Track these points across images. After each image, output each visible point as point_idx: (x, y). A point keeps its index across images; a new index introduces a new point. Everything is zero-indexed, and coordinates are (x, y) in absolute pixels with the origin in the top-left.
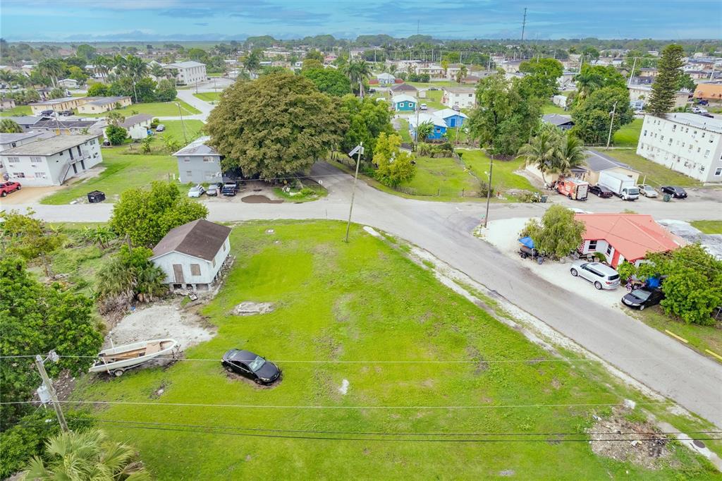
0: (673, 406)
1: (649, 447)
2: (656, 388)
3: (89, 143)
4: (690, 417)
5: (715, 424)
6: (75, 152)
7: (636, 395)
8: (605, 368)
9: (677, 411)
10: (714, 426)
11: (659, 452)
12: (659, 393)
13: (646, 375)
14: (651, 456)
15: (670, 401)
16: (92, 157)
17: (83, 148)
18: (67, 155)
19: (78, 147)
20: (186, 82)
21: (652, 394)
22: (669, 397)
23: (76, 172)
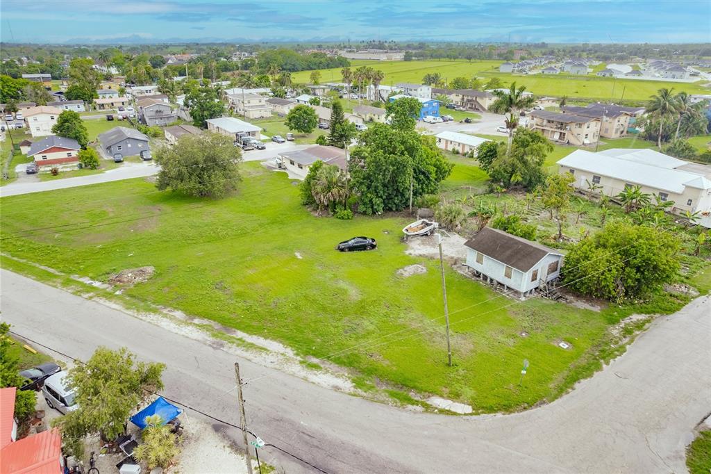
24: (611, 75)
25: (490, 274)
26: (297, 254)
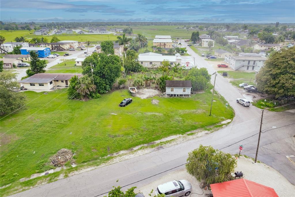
0: (64, 176)
1: (56, 161)
2: (75, 176)
3: (262, 61)
4: (56, 178)
5: (48, 184)
6: (250, 63)
7: (76, 169)
8: (94, 166)
9: (62, 176)
10: (48, 183)
11: (53, 163)
12: (72, 175)
13: (83, 177)
14: (54, 160)
15: (66, 176)
17: (257, 62)
18: (247, 62)
19: (254, 61)
21: (73, 174)
22: (68, 177)
23: (248, 69)
24: (83, 33)
25: (177, 93)
26: (113, 114)
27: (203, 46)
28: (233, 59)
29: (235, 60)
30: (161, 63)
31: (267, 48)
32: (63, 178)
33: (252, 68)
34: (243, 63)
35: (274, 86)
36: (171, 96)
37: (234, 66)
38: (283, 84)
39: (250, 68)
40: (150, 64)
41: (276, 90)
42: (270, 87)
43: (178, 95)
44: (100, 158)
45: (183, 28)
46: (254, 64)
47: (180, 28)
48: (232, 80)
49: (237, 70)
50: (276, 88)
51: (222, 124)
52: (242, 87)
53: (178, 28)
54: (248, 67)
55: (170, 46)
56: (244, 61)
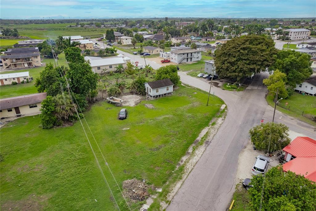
0: (166, 203)
1: (135, 196)
2: (176, 197)
3: (196, 53)
4: (162, 209)
6: (189, 55)
9: (163, 204)
14: (131, 197)
15: (168, 202)
16: (196, 58)
17: (193, 54)
18: (186, 55)
19: (191, 54)
20: (291, 38)
22: (172, 202)
23: (187, 61)
26: (124, 129)
27: (123, 45)
28: (174, 54)
29: (177, 54)
30: (110, 66)
31: (182, 41)
32: (167, 205)
33: (190, 59)
34: (183, 56)
35: (234, 71)
36: (156, 97)
37: (177, 60)
38: (241, 68)
39: (189, 60)
40: (98, 69)
41: (237, 74)
42: (232, 73)
43: (162, 95)
44: (173, 172)
45: (76, 26)
46: (191, 56)
47: (73, 26)
48: (187, 72)
49: (180, 63)
50: (236, 72)
51: (223, 110)
52: (201, 77)
53: (71, 26)
54: (187, 59)
55: (91, 47)
56: (184, 54)
